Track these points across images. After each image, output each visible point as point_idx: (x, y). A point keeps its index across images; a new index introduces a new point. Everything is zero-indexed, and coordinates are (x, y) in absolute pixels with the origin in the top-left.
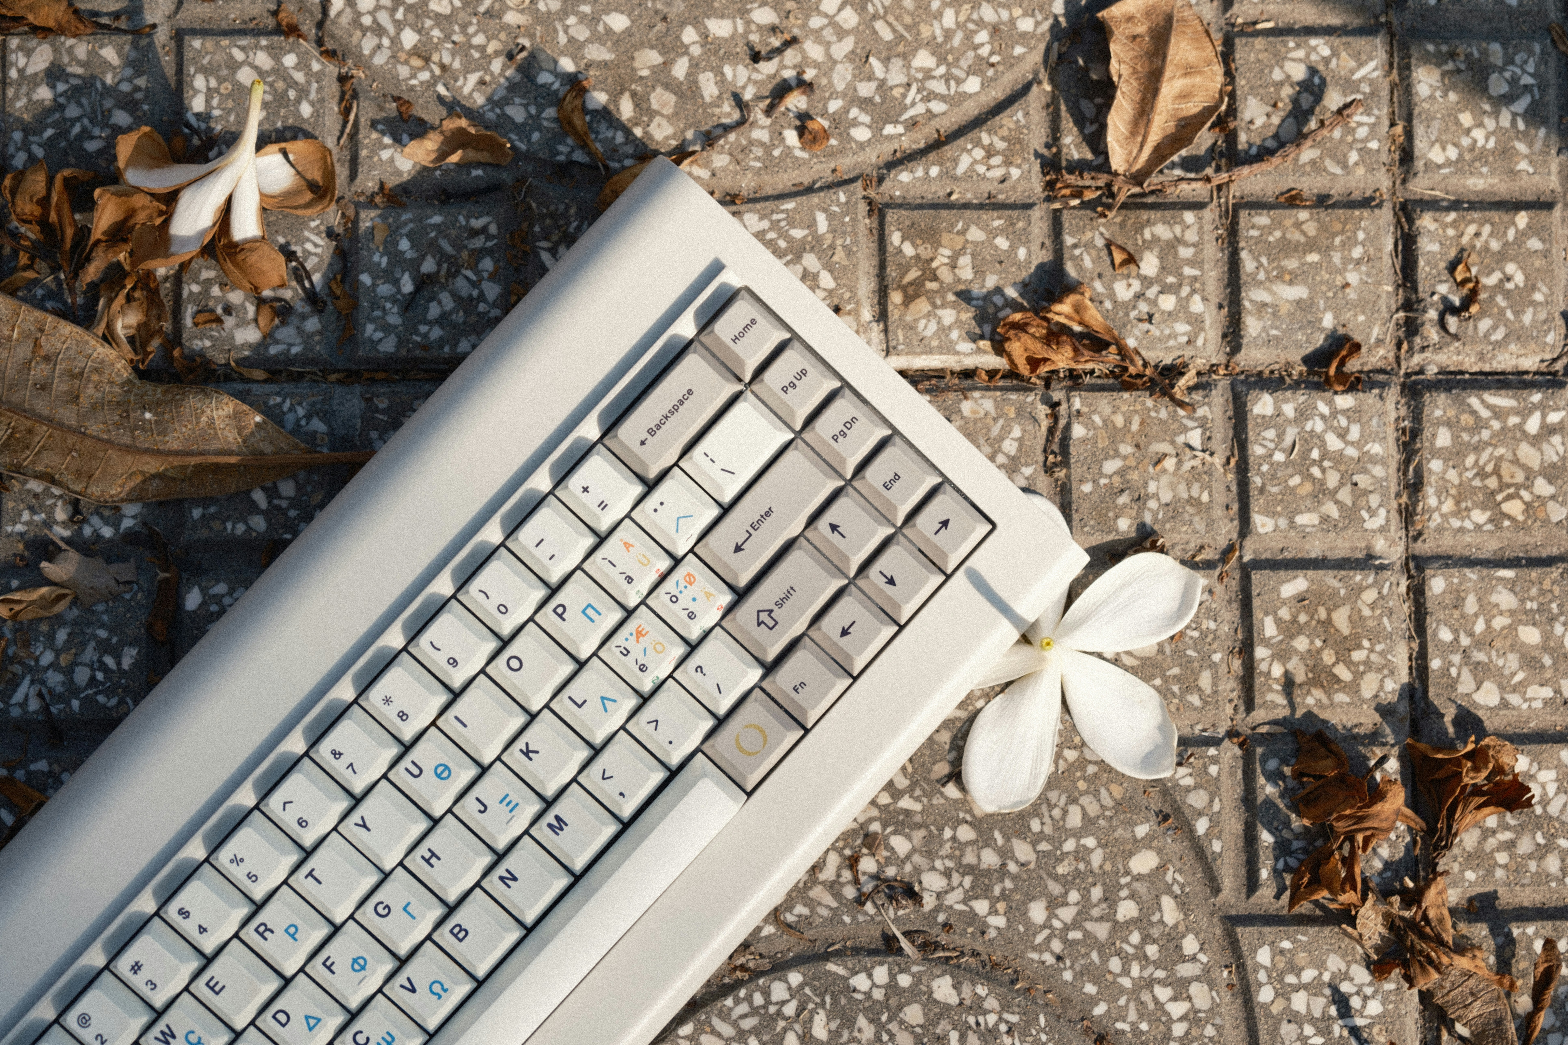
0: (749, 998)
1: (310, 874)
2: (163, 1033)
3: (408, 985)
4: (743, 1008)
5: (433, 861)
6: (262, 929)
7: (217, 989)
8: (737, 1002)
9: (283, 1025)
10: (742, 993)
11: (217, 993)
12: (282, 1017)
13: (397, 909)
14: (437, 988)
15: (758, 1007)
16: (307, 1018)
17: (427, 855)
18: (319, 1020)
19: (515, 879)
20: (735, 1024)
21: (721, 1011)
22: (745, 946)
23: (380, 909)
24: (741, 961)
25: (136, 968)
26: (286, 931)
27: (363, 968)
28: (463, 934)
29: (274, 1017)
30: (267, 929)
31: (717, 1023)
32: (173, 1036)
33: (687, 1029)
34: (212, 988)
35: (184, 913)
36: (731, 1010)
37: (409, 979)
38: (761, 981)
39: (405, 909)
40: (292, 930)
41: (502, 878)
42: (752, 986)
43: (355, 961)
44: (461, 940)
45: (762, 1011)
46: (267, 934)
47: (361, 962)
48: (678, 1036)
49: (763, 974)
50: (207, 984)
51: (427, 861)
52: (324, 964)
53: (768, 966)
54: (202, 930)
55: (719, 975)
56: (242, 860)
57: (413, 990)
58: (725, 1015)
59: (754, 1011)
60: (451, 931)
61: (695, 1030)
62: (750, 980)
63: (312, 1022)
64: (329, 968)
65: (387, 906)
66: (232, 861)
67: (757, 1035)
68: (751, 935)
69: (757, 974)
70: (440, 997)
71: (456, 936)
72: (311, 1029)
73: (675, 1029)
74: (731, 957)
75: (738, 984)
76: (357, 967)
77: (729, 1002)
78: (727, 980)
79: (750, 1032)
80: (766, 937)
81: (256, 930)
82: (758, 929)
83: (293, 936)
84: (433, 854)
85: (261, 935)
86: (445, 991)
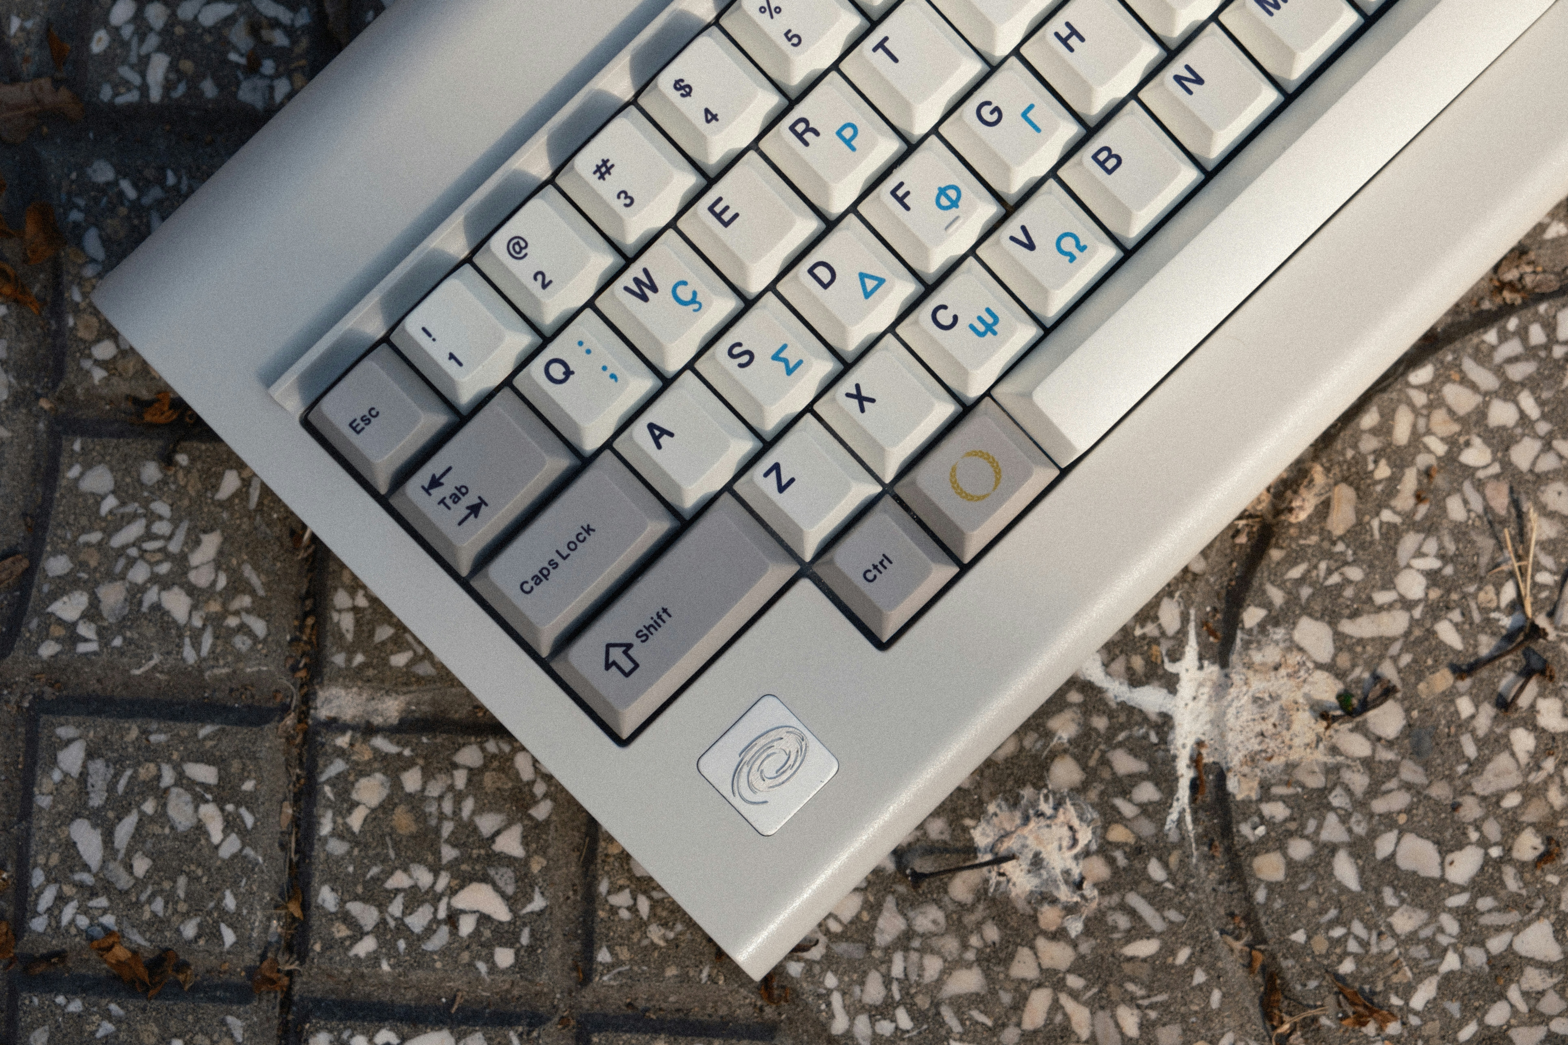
0: (1522, 333)
1: (881, 45)
2: (637, 281)
3: (1023, 238)
4: (1513, 347)
5: (1074, 41)
6: (800, 127)
7: (726, 217)
8: (1504, 337)
9: (825, 286)
10: (1512, 323)
11: (726, 224)
12: (824, 274)
13: (1011, 115)
14: (1068, 244)
15: (1536, 348)
16: (863, 276)
17: (1065, 32)
18: (881, 281)
19: (1199, 81)
20: (1499, 371)
21: (1477, 349)
22: (1519, 252)
23: (986, 111)
24: (1511, 275)
25: (604, 169)
26: (839, 133)
27: (954, 204)
28: (1112, 163)
29: (811, 271)
30: (808, 129)
31: (1470, 367)
32: (654, 289)
33: (1423, 375)
34: (718, 216)
35: (683, 88)
36: (1493, 348)
37: (1024, 228)
38: (1542, 308)
39: (1024, 115)
40: (848, 133)
41: (1178, 79)
42: (1528, 314)
43: (942, 191)
44: (1109, 172)
45: (1543, 354)
46: (808, 136)
47: (952, 194)
48: (1408, 385)
49: (1542, 297)
50: (711, 209)
51: (1064, 41)
52: (893, 193)
53: (1555, 285)
54: (710, 116)
55: (1473, 297)
56: (778, 10)
57: (1031, 246)
58: (1483, 356)
59: (1530, 352)
60: (1095, 157)
61: (1436, 377)
62: (1525, 305)
63: (870, 284)
64: (901, 200)
65: (997, 109)
66: (762, 10)
67: (1533, 392)
68: (1528, 236)
69: (1535, 297)
70: (1072, 258)
71: (1102, 164)
72: (867, 295)
73: (1404, 373)
74: (1496, 268)
75: (1506, 310)
76: (944, 202)
77: (1491, 336)
78: (1486, 305)
79: (1523, 384)
80: (1553, 240)
81: (792, 128)
82: (1541, 228)
83: (848, 142)
84: (1074, 32)
85: (800, 136)
86: (1082, 249)
